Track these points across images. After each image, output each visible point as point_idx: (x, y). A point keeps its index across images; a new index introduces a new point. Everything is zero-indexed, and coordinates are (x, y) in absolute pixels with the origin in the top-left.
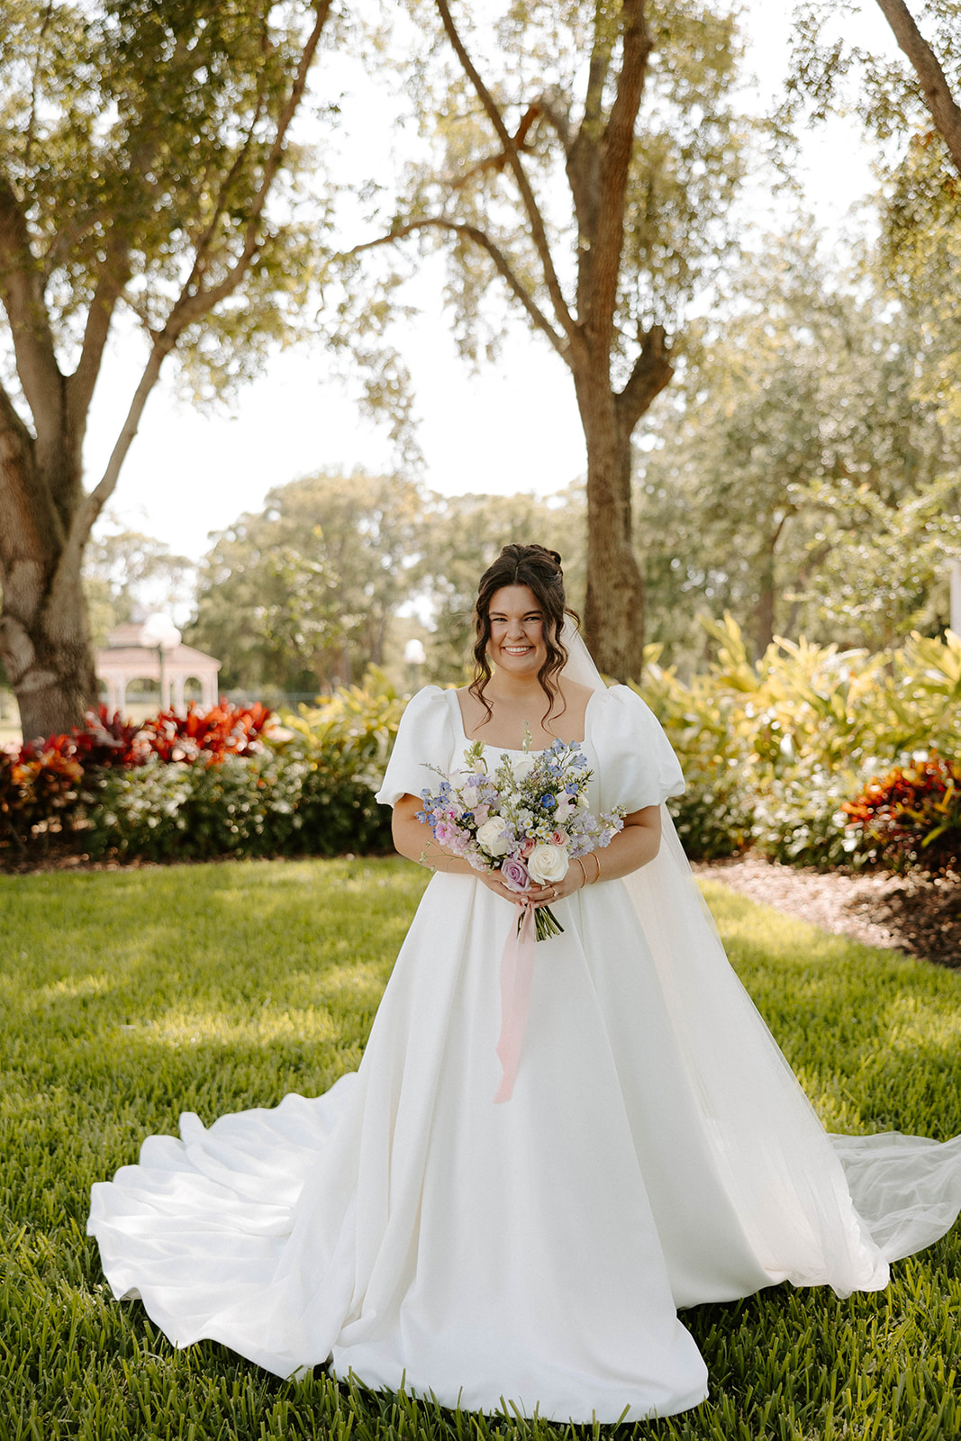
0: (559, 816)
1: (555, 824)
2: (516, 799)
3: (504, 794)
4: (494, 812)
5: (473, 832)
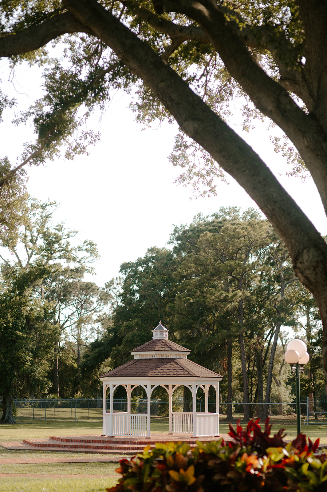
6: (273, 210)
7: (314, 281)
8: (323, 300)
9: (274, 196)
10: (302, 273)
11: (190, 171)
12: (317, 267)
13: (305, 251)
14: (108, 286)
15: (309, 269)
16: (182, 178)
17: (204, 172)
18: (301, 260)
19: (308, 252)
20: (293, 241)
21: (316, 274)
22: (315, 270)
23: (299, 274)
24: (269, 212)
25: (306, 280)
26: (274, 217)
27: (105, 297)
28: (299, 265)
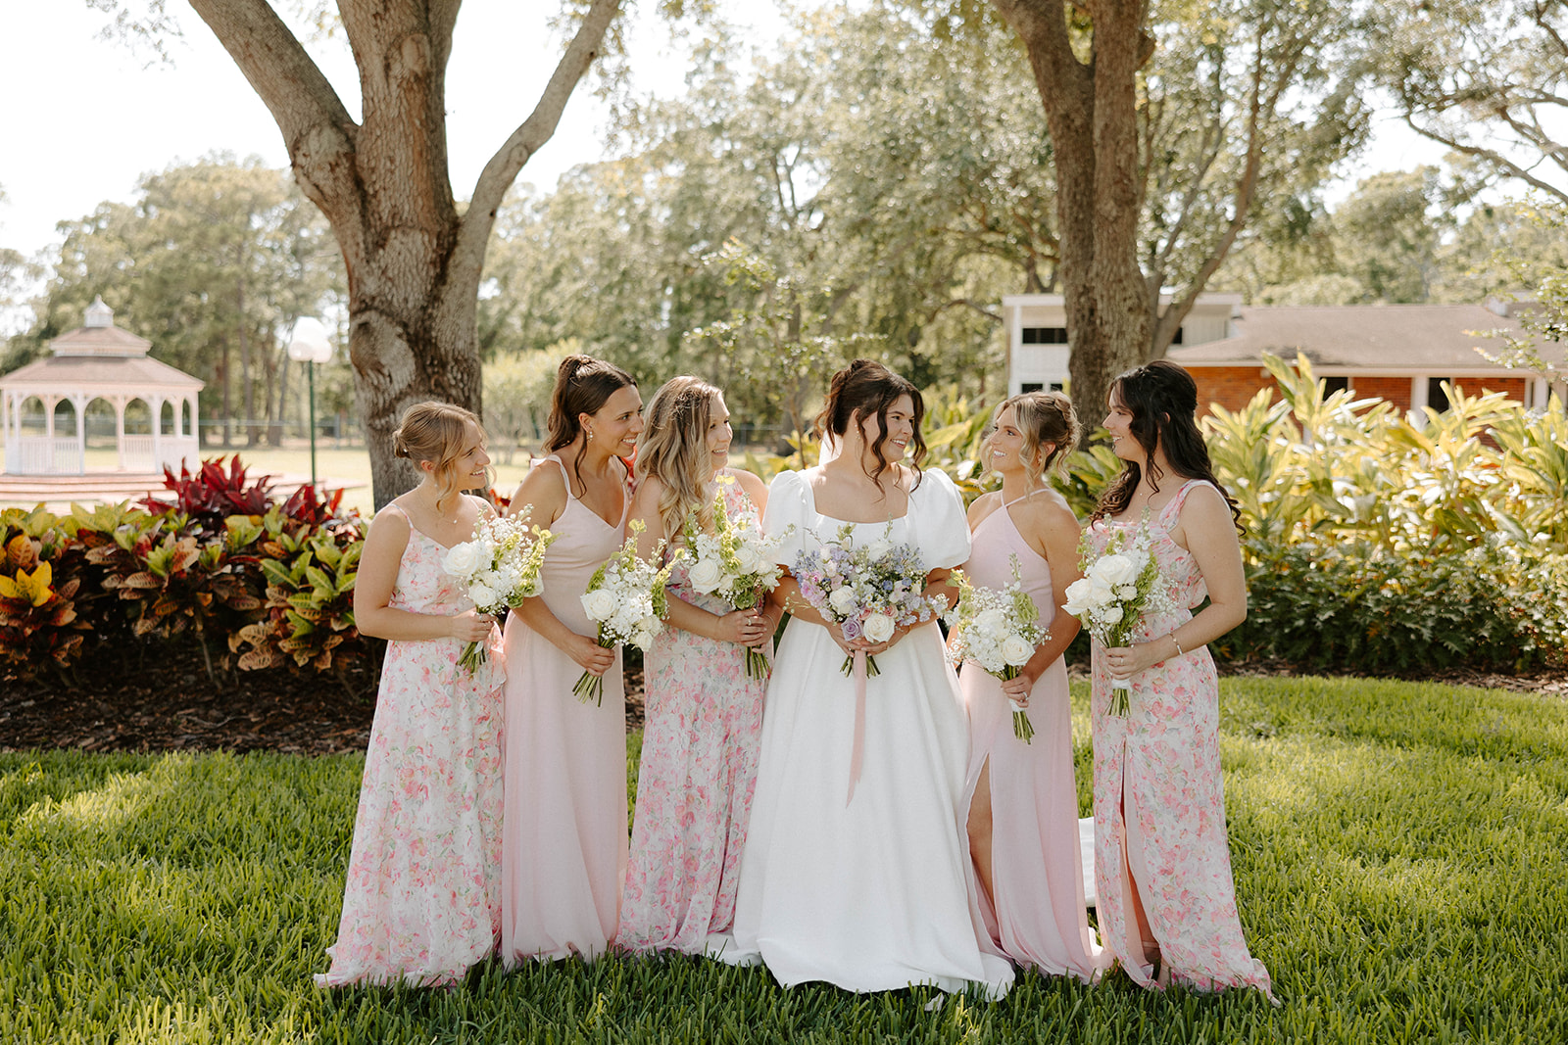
0: (892, 598)
1: (888, 603)
2: (866, 577)
3: (858, 570)
4: (847, 581)
5: (828, 594)
6: (248, 45)
7: (331, 193)
8: (349, 232)
9: (250, 17)
10: (307, 176)
11: (120, 20)
12: (337, 165)
13: (314, 132)
14: (39, 253)
15: (322, 169)
16: (107, 33)
17: (147, 26)
18: (304, 149)
19: (320, 133)
20: (289, 111)
21: (336, 179)
22: (332, 170)
23: (303, 179)
24: (239, 49)
25: (316, 192)
26: (250, 60)
27: (36, 272)
28: (301, 160)
